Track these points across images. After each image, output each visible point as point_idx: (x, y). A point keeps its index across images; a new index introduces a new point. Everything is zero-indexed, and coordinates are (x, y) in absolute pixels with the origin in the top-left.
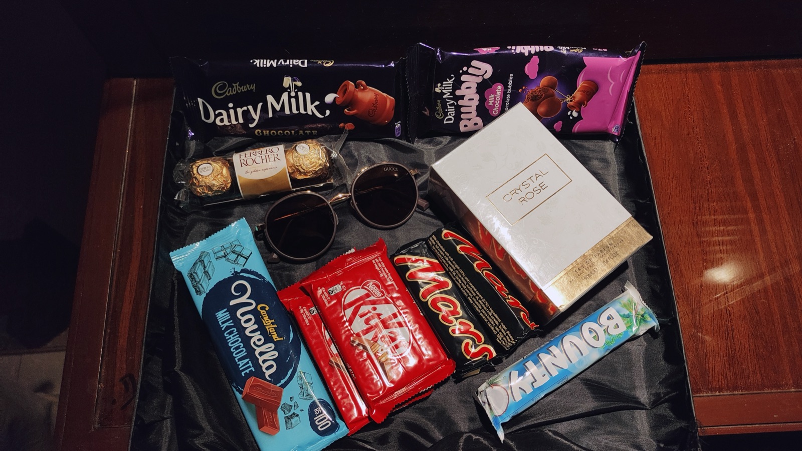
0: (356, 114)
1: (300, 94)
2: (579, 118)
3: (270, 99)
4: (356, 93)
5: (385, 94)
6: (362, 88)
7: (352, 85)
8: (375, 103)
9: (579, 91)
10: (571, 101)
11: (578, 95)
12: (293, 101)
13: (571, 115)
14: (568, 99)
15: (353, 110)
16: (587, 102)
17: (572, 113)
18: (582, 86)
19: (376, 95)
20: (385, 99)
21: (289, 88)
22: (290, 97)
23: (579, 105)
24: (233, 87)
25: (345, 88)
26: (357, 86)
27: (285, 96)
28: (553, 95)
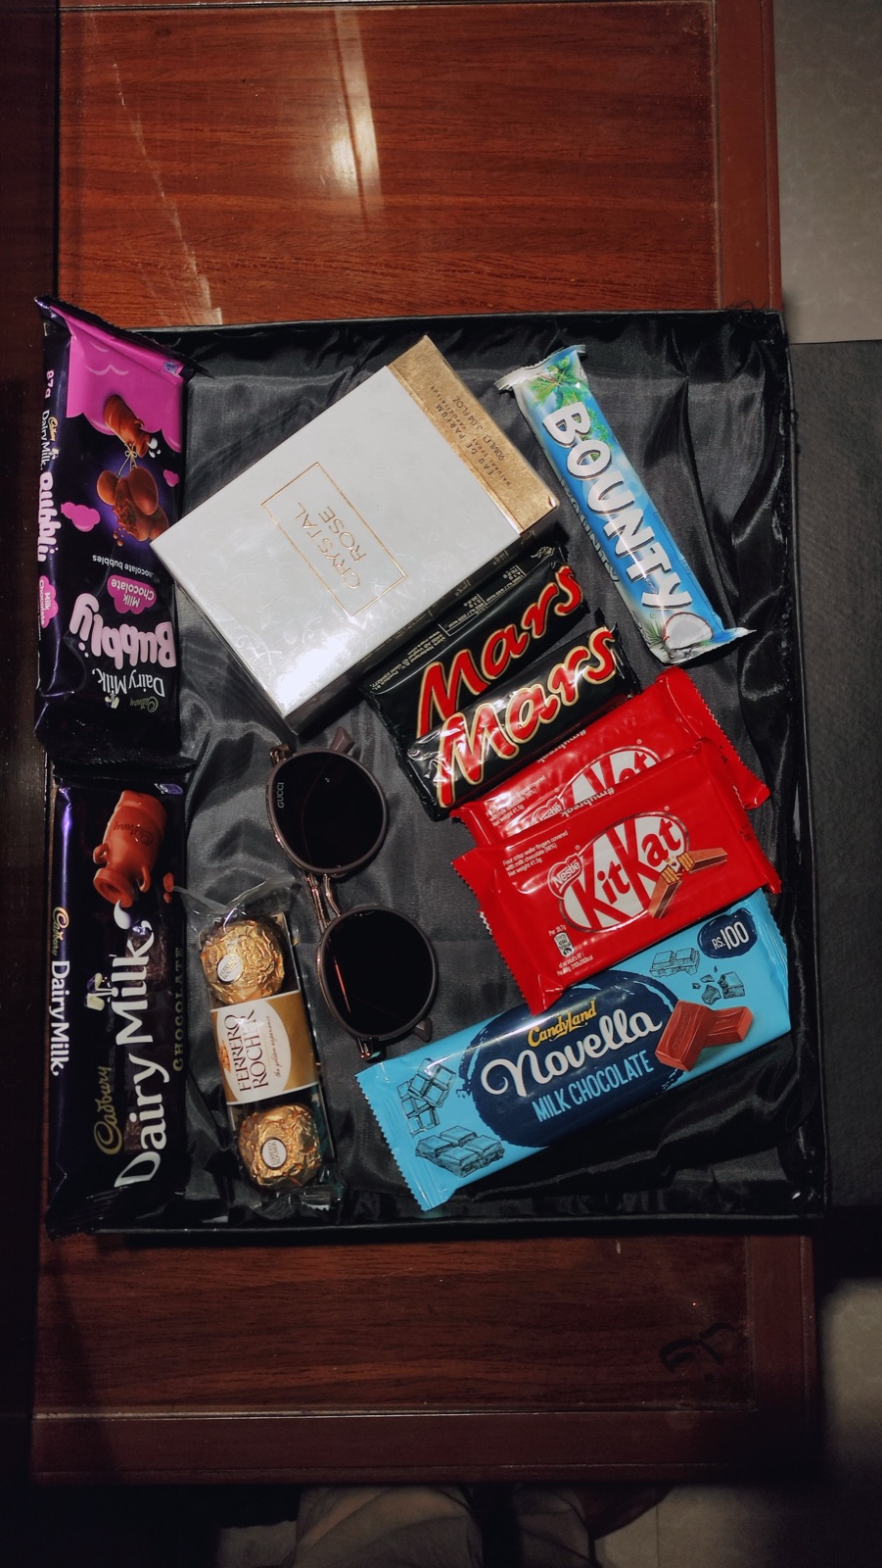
0: (148, 868)
1: (116, 977)
2: (159, 436)
3: (122, 1038)
4: (113, 867)
5: (116, 809)
6: (105, 853)
7: (101, 874)
8: (130, 830)
9: (120, 433)
10: (135, 450)
11: (125, 436)
12: (126, 992)
13: (155, 451)
14: (131, 453)
15: (142, 873)
16: (135, 418)
17: (152, 450)
18: (113, 425)
19: (116, 826)
20: (124, 809)
21: (104, 998)
22: (120, 998)
23: (141, 435)
24: (103, 1112)
25: (106, 888)
26: (102, 864)
27: (119, 1008)
28: (125, 482)
